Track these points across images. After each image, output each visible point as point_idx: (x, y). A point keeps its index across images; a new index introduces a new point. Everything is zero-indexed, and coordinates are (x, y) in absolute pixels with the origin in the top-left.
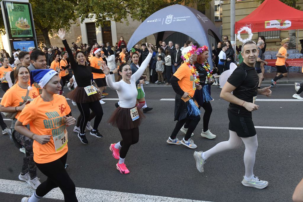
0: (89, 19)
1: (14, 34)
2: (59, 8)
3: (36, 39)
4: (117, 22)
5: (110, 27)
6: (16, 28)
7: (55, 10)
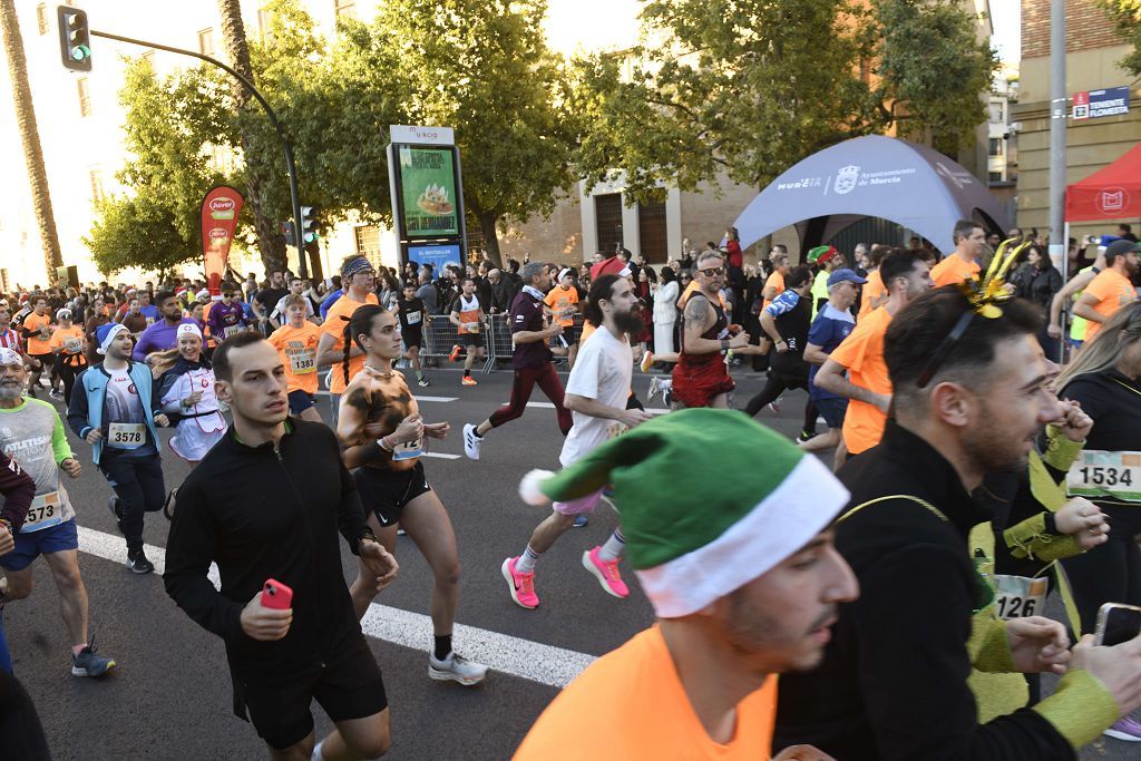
0: (608, 182)
1: (413, 227)
2: (529, 157)
3: (465, 241)
4: (685, 192)
5: (663, 207)
6: (417, 213)
7: (517, 161)
